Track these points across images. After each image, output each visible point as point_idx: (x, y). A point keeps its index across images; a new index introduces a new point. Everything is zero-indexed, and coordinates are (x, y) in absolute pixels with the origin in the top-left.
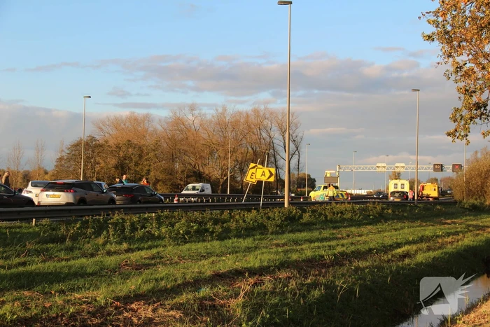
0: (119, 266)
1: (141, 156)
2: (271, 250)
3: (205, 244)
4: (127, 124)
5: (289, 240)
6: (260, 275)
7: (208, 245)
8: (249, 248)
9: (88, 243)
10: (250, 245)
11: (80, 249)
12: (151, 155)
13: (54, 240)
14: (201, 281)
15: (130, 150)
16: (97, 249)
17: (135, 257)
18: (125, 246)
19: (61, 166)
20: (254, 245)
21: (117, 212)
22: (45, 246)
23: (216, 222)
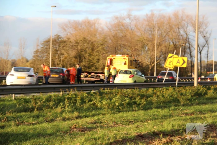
0: (70, 129)
1: (93, 50)
2: (182, 118)
3: (133, 113)
4: (83, 26)
5: (196, 111)
6: (171, 136)
7: (136, 114)
8: (165, 116)
9: (50, 112)
10: (166, 114)
11: (44, 116)
12: (100, 48)
13: (26, 110)
14: (128, 140)
15: (85, 45)
16: (56, 117)
17: (82, 122)
18: (76, 114)
19: (37, 56)
20: (169, 114)
21: (71, 90)
22: (19, 114)
23: (142, 96)
